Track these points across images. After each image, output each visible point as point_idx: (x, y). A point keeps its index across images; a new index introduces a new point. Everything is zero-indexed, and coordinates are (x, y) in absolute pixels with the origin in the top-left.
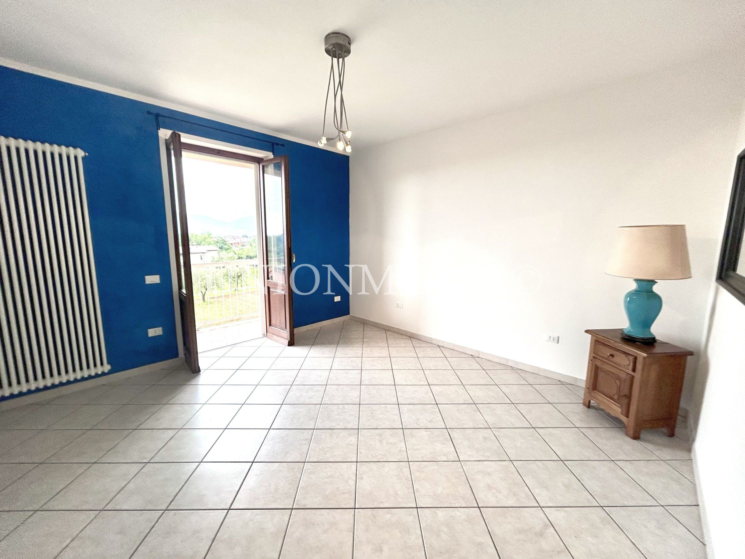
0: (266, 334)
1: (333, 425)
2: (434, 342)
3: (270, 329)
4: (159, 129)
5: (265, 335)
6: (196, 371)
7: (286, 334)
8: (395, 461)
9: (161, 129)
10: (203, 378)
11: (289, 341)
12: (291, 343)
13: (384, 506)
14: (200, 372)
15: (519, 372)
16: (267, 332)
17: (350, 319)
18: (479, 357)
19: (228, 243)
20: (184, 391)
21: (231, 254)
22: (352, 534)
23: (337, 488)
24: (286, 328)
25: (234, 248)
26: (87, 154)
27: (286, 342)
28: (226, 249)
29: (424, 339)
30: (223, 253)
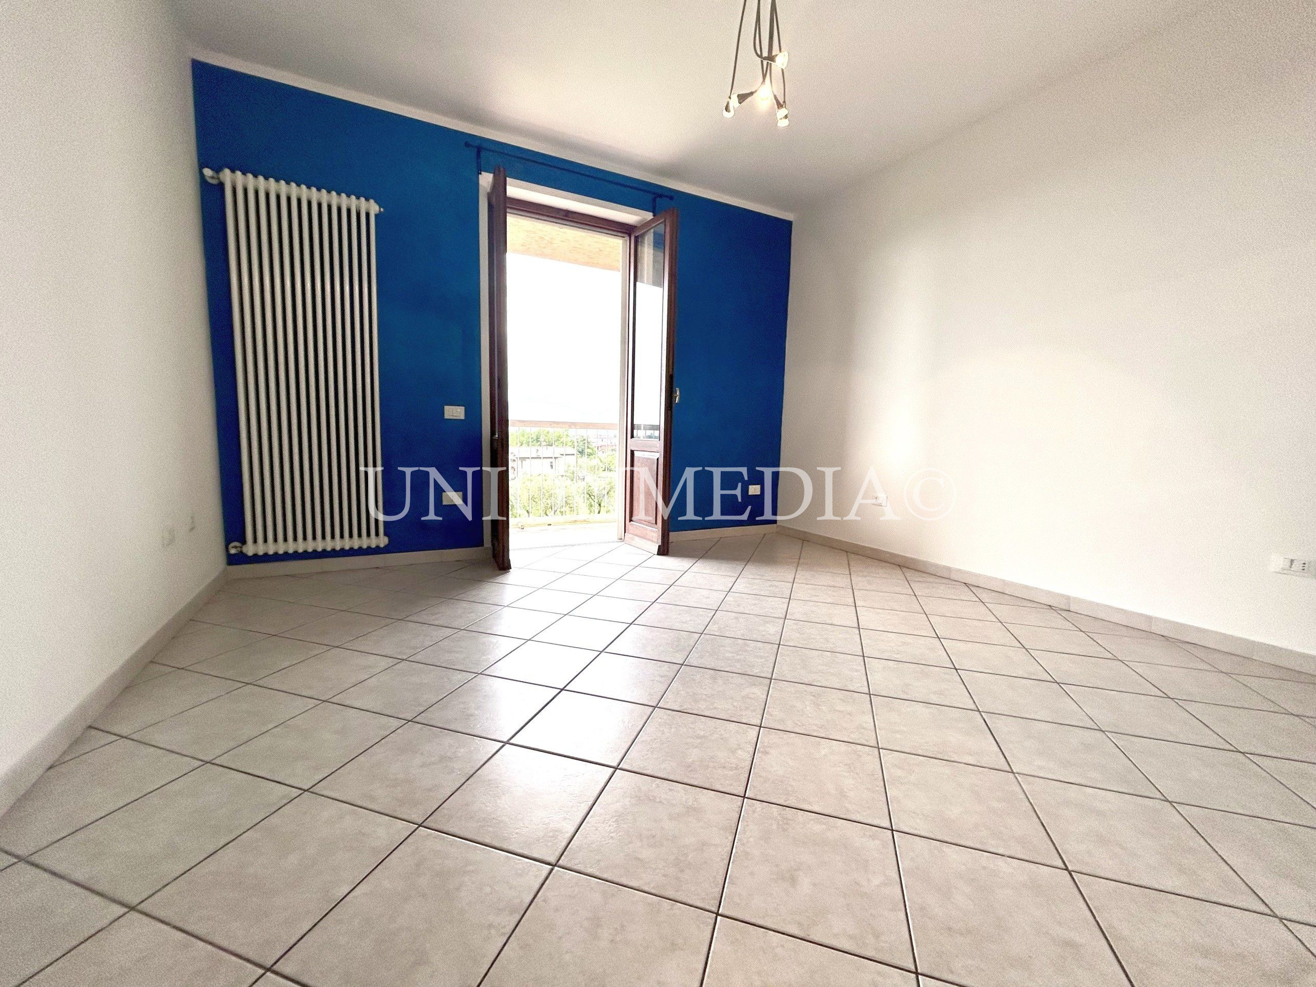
0: (623, 539)
1: (720, 665)
2: (953, 576)
3: (630, 526)
4: (481, 174)
5: (621, 539)
6: (503, 565)
7: (655, 534)
8: (846, 740)
9: (482, 172)
10: (512, 577)
11: (659, 546)
12: (663, 551)
13: (810, 808)
14: (510, 570)
15: (1188, 647)
16: (625, 532)
17: (777, 533)
18: (1069, 611)
19: (593, 445)
20: (481, 588)
21: (594, 462)
22: (731, 838)
23: (712, 758)
24: (656, 523)
25: (600, 454)
26: (382, 210)
27: (655, 549)
28: (589, 455)
29: (931, 570)
30: (584, 460)
